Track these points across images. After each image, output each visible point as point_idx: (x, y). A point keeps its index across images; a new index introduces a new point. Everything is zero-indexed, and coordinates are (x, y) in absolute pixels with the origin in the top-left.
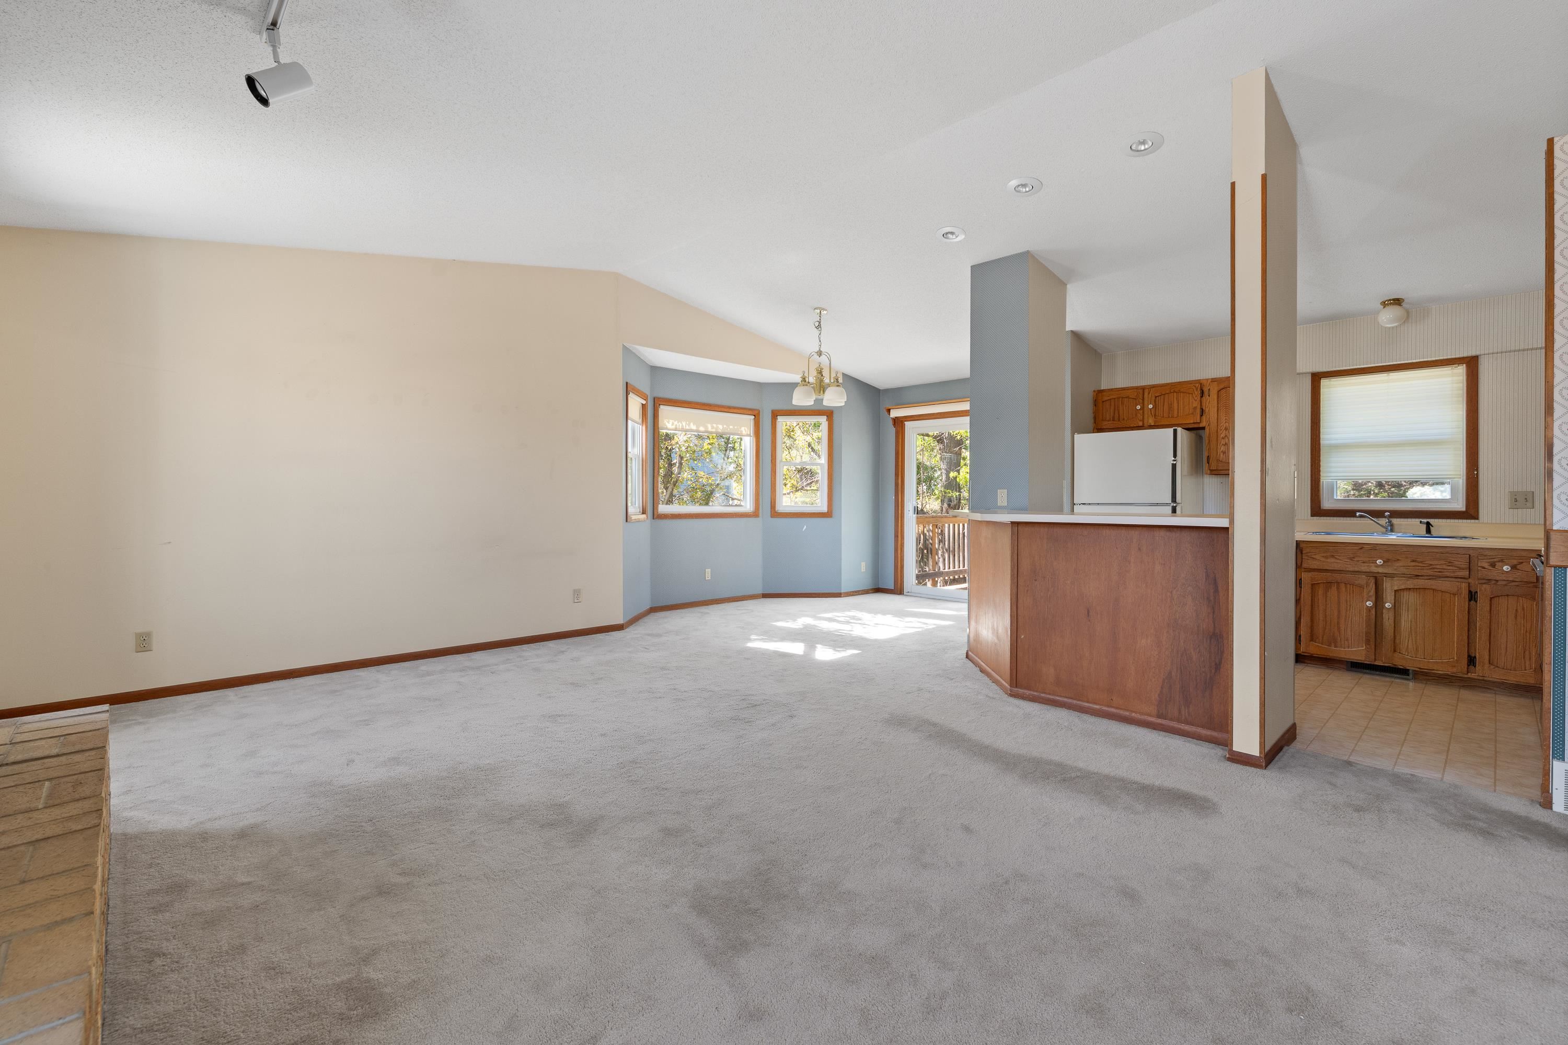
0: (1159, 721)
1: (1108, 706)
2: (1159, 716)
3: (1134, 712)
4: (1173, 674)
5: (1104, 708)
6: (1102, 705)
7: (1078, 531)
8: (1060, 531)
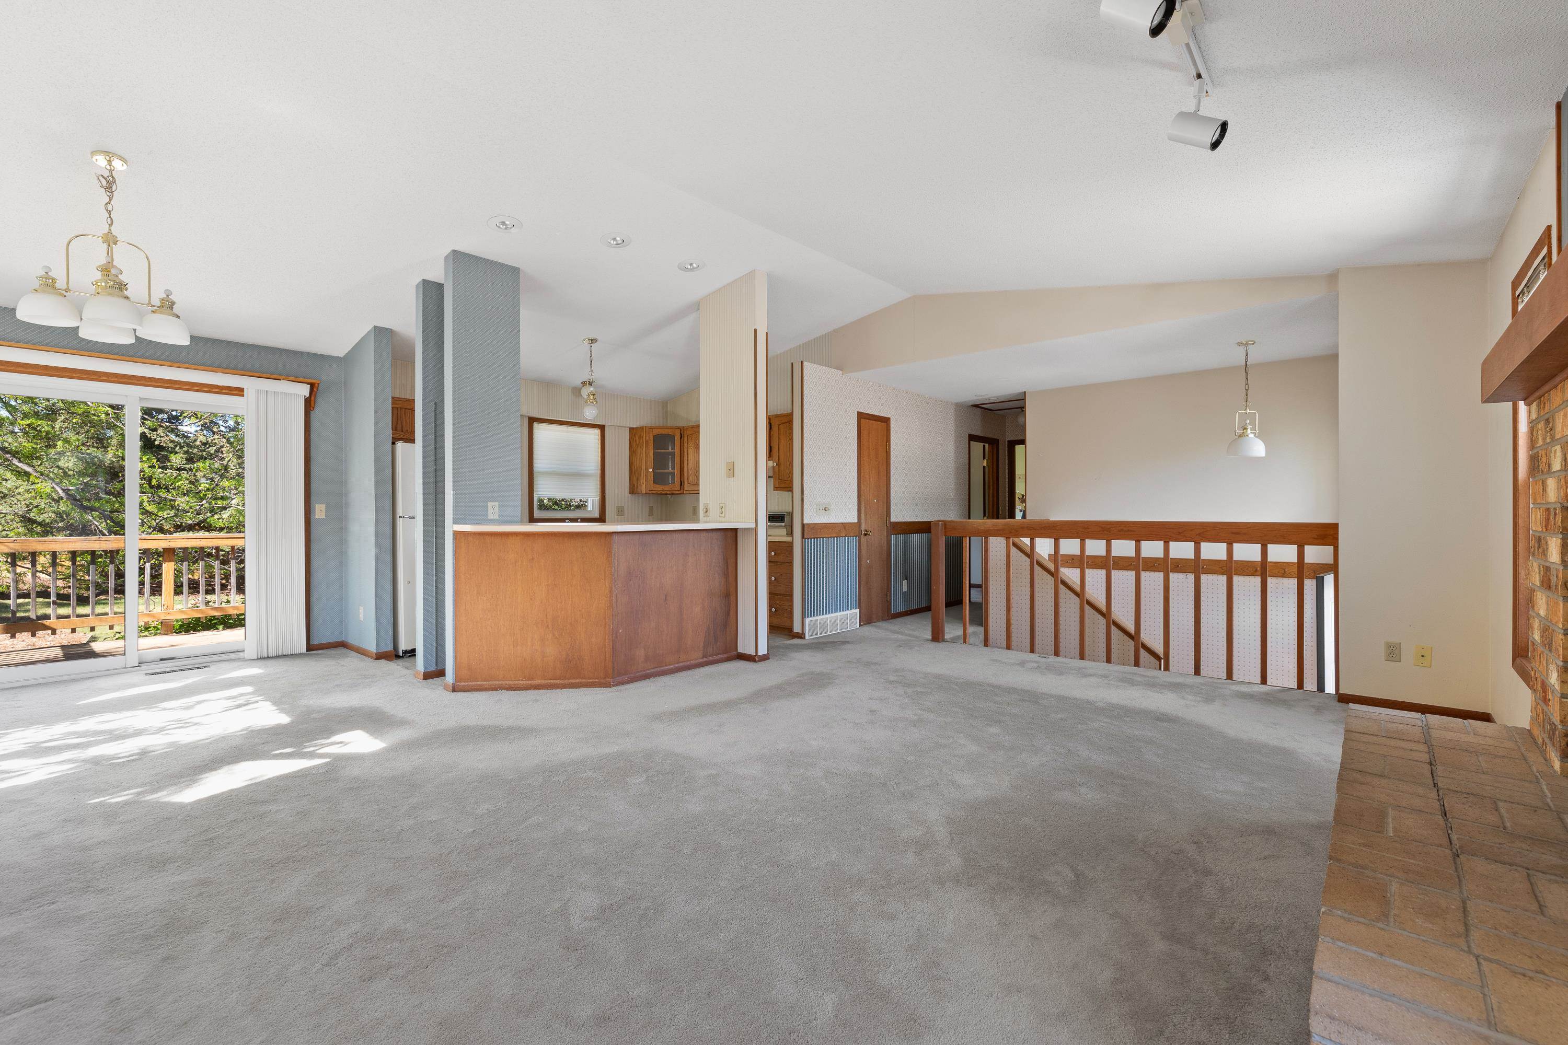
0: (705, 660)
1: (677, 663)
2: (704, 656)
3: (691, 660)
4: (710, 626)
5: (677, 665)
6: (675, 664)
7: (659, 536)
8: (648, 538)
